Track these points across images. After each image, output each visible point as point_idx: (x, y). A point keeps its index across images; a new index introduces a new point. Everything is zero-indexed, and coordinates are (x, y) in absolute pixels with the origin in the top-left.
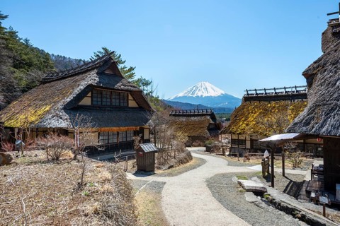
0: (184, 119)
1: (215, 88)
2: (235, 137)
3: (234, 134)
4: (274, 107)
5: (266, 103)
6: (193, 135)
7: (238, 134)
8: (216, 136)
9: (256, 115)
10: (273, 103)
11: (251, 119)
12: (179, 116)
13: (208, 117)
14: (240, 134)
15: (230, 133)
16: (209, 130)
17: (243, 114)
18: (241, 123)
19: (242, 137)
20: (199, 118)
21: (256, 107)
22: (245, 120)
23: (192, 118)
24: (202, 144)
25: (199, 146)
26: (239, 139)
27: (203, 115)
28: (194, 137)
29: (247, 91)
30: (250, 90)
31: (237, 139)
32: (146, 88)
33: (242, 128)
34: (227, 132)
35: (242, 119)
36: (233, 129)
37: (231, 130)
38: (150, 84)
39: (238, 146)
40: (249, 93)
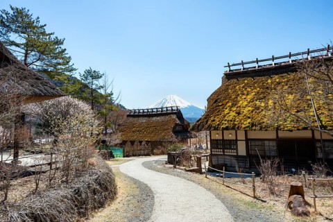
0: (144, 120)
2: (217, 136)
3: (216, 129)
4: (279, 83)
5: (263, 78)
6: (154, 139)
7: (223, 129)
8: (184, 140)
9: (249, 97)
10: (276, 78)
11: (243, 103)
12: (139, 116)
13: (174, 117)
14: (227, 128)
15: (209, 128)
16: (175, 132)
17: (228, 97)
18: (227, 111)
19: (230, 136)
20: (162, 118)
21: (247, 85)
22: (233, 105)
23: (154, 118)
25: (163, 153)
26: (225, 138)
27: (167, 114)
28: (156, 141)
29: (229, 66)
30: (234, 65)
31: (221, 138)
32: (95, 82)
33: (230, 118)
34: (203, 126)
35: (228, 105)
36: (214, 120)
37: (209, 122)
38: (101, 77)
39: (224, 152)
40: (232, 68)
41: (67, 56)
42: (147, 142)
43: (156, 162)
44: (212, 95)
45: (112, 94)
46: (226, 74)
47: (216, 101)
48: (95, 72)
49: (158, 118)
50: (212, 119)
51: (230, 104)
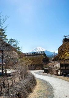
0: (31, 57)
1: (43, 49)
2: (63, 62)
3: (62, 60)
12: (29, 55)
13: (43, 55)
14: (67, 60)
15: (60, 59)
16: (44, 61)
18: (66, 53)
20: (38, 56)
23: (35, 56)
24: (40, 68)
26: (66, 63)
27: (40, 54)
28: (36, 65)
29: (65, 37)
30: (67, 36)
31: (64, 63)
32: (13, 43)
33: (68, 56)
34: (57, 59)
35: (66, 51)
36: (61, 57)
37: (60, 58)
38: (15, 41)
39: (65, 68)
40: (66, 37)
41: (5, 35)
42: (34, 65)
43: (39, 72)
44: (59, 48)
45: (19, 47)
46: (64, 40)
47: (61, 50)
48: (13, 39)
49: (37, 56)
50: (61, 56)
51: (67, 51)
